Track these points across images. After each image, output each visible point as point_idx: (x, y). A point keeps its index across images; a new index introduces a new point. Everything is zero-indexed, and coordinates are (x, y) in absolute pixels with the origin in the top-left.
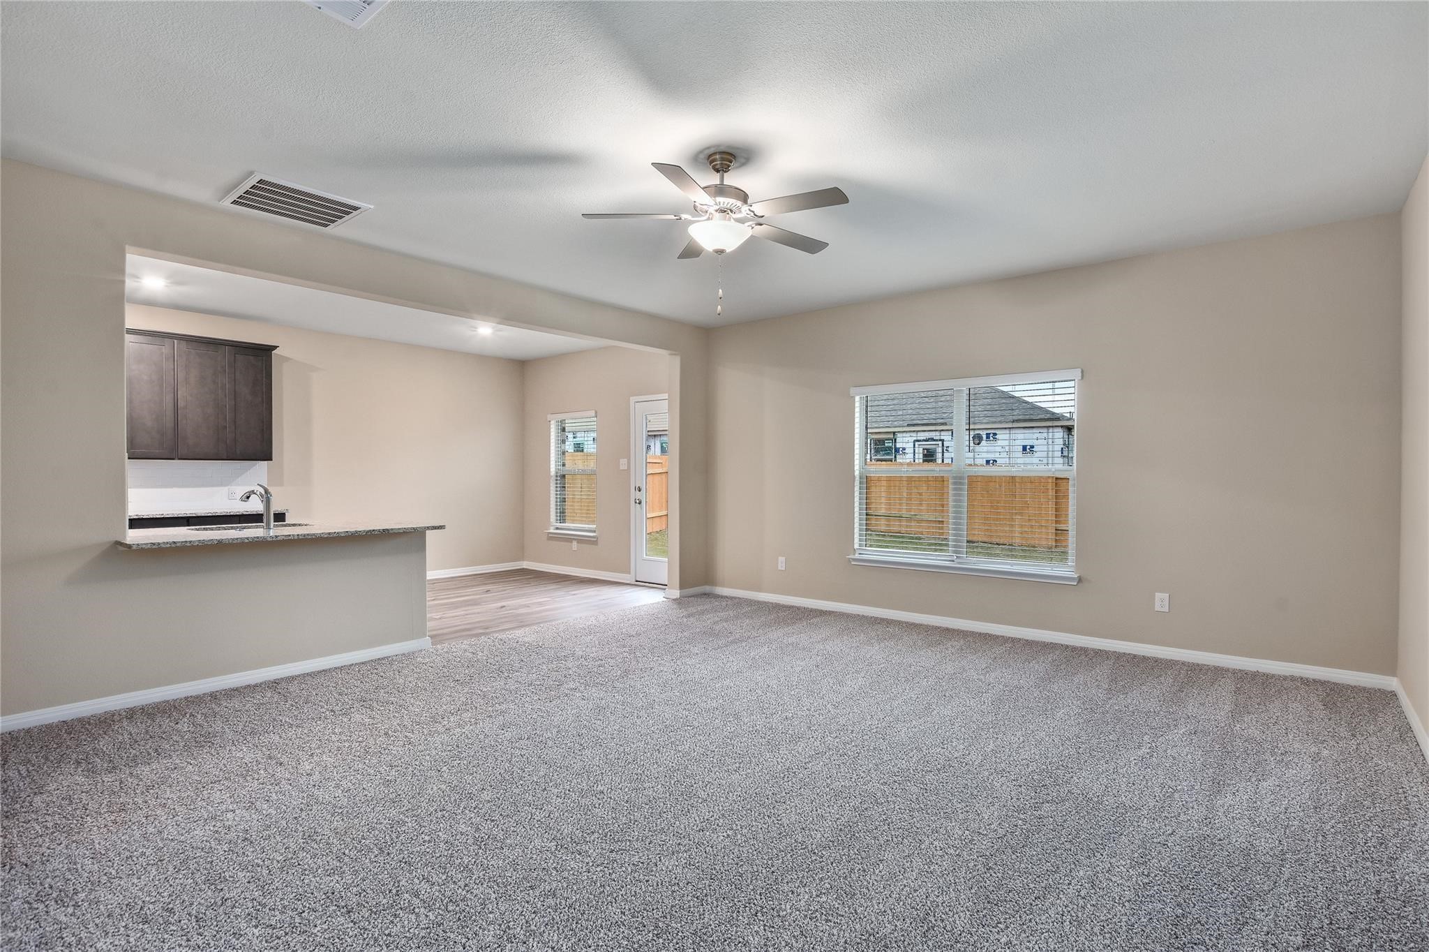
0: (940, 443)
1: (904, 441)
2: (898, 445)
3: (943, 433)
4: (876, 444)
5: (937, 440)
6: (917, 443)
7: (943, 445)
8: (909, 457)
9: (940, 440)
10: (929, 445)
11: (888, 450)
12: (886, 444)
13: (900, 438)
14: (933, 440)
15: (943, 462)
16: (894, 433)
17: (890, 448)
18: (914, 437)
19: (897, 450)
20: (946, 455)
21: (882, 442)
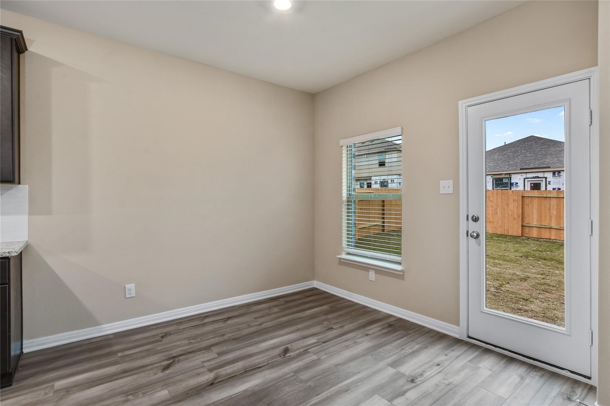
0: (544, 179)
1: (517, 179)
2: (512, 182)
3: (545, 173)
4: (496, 181)
5: (541, 178)
6: (526, 180)
7: (546, 181)
8: (521, 188)
9: (544, 178)
10: (536, 181)
11: (505, 185)
12: (504, 181)
13: (513, 176)
14: (538, 177)
15: (546, 189)
16: (510, 174)
17: (507, 183)
18: (524, 176)
19: (512, 184)
20: (548, 186)
21: (501, 179)
